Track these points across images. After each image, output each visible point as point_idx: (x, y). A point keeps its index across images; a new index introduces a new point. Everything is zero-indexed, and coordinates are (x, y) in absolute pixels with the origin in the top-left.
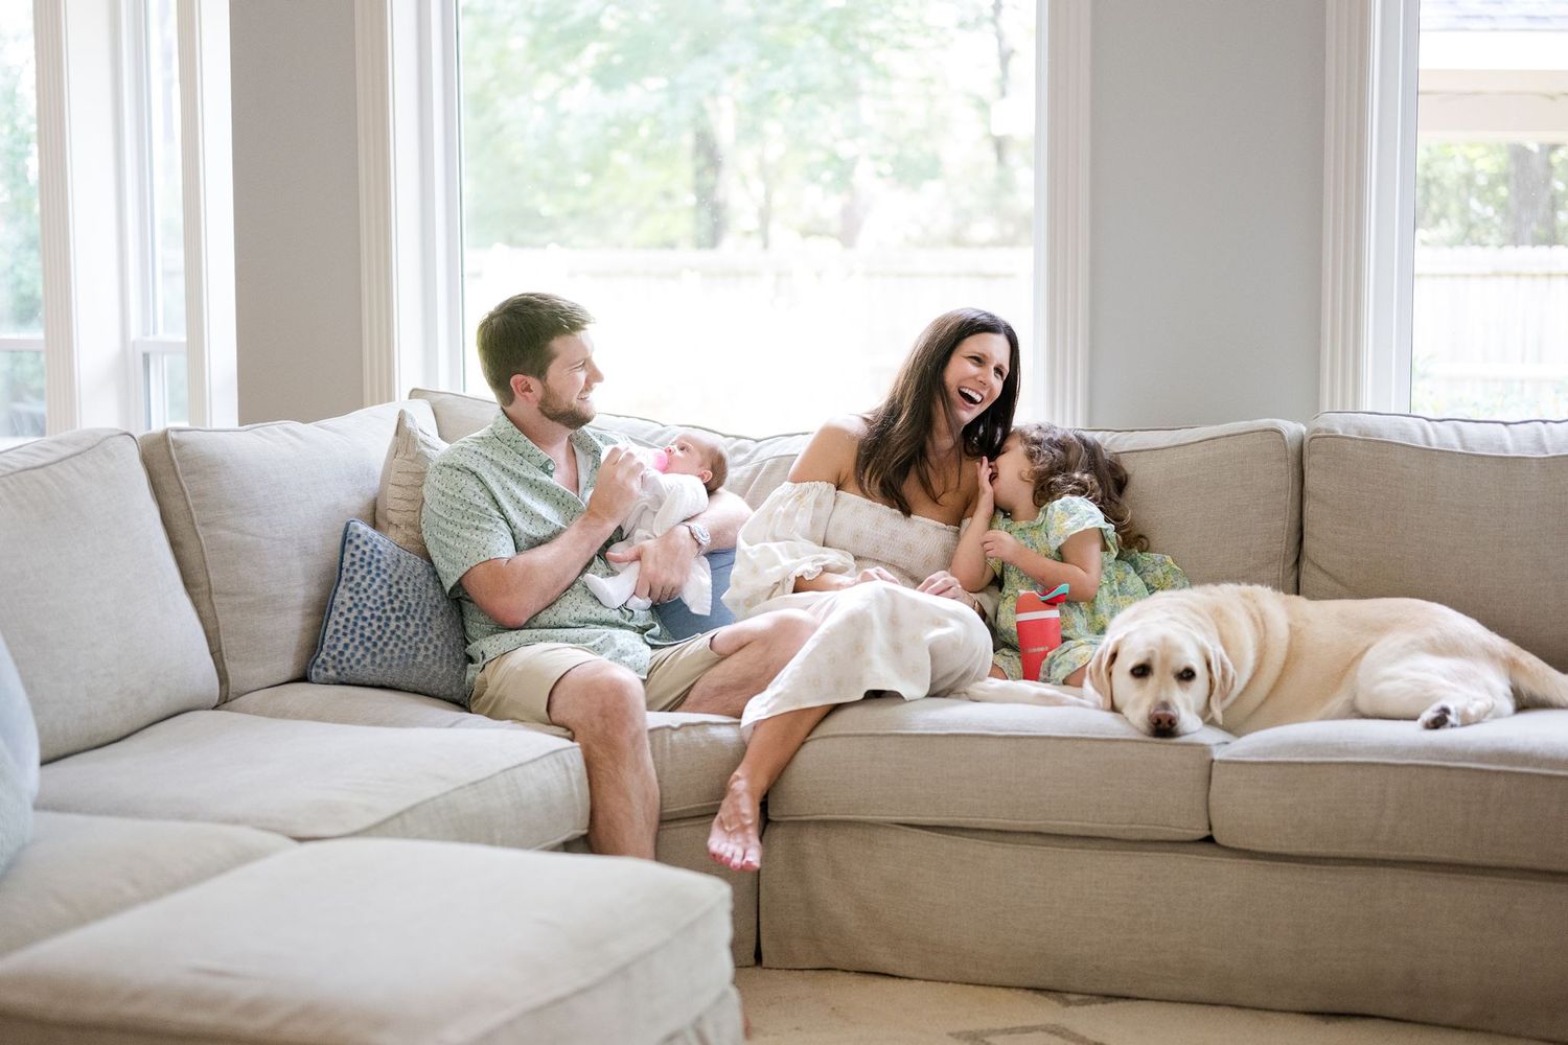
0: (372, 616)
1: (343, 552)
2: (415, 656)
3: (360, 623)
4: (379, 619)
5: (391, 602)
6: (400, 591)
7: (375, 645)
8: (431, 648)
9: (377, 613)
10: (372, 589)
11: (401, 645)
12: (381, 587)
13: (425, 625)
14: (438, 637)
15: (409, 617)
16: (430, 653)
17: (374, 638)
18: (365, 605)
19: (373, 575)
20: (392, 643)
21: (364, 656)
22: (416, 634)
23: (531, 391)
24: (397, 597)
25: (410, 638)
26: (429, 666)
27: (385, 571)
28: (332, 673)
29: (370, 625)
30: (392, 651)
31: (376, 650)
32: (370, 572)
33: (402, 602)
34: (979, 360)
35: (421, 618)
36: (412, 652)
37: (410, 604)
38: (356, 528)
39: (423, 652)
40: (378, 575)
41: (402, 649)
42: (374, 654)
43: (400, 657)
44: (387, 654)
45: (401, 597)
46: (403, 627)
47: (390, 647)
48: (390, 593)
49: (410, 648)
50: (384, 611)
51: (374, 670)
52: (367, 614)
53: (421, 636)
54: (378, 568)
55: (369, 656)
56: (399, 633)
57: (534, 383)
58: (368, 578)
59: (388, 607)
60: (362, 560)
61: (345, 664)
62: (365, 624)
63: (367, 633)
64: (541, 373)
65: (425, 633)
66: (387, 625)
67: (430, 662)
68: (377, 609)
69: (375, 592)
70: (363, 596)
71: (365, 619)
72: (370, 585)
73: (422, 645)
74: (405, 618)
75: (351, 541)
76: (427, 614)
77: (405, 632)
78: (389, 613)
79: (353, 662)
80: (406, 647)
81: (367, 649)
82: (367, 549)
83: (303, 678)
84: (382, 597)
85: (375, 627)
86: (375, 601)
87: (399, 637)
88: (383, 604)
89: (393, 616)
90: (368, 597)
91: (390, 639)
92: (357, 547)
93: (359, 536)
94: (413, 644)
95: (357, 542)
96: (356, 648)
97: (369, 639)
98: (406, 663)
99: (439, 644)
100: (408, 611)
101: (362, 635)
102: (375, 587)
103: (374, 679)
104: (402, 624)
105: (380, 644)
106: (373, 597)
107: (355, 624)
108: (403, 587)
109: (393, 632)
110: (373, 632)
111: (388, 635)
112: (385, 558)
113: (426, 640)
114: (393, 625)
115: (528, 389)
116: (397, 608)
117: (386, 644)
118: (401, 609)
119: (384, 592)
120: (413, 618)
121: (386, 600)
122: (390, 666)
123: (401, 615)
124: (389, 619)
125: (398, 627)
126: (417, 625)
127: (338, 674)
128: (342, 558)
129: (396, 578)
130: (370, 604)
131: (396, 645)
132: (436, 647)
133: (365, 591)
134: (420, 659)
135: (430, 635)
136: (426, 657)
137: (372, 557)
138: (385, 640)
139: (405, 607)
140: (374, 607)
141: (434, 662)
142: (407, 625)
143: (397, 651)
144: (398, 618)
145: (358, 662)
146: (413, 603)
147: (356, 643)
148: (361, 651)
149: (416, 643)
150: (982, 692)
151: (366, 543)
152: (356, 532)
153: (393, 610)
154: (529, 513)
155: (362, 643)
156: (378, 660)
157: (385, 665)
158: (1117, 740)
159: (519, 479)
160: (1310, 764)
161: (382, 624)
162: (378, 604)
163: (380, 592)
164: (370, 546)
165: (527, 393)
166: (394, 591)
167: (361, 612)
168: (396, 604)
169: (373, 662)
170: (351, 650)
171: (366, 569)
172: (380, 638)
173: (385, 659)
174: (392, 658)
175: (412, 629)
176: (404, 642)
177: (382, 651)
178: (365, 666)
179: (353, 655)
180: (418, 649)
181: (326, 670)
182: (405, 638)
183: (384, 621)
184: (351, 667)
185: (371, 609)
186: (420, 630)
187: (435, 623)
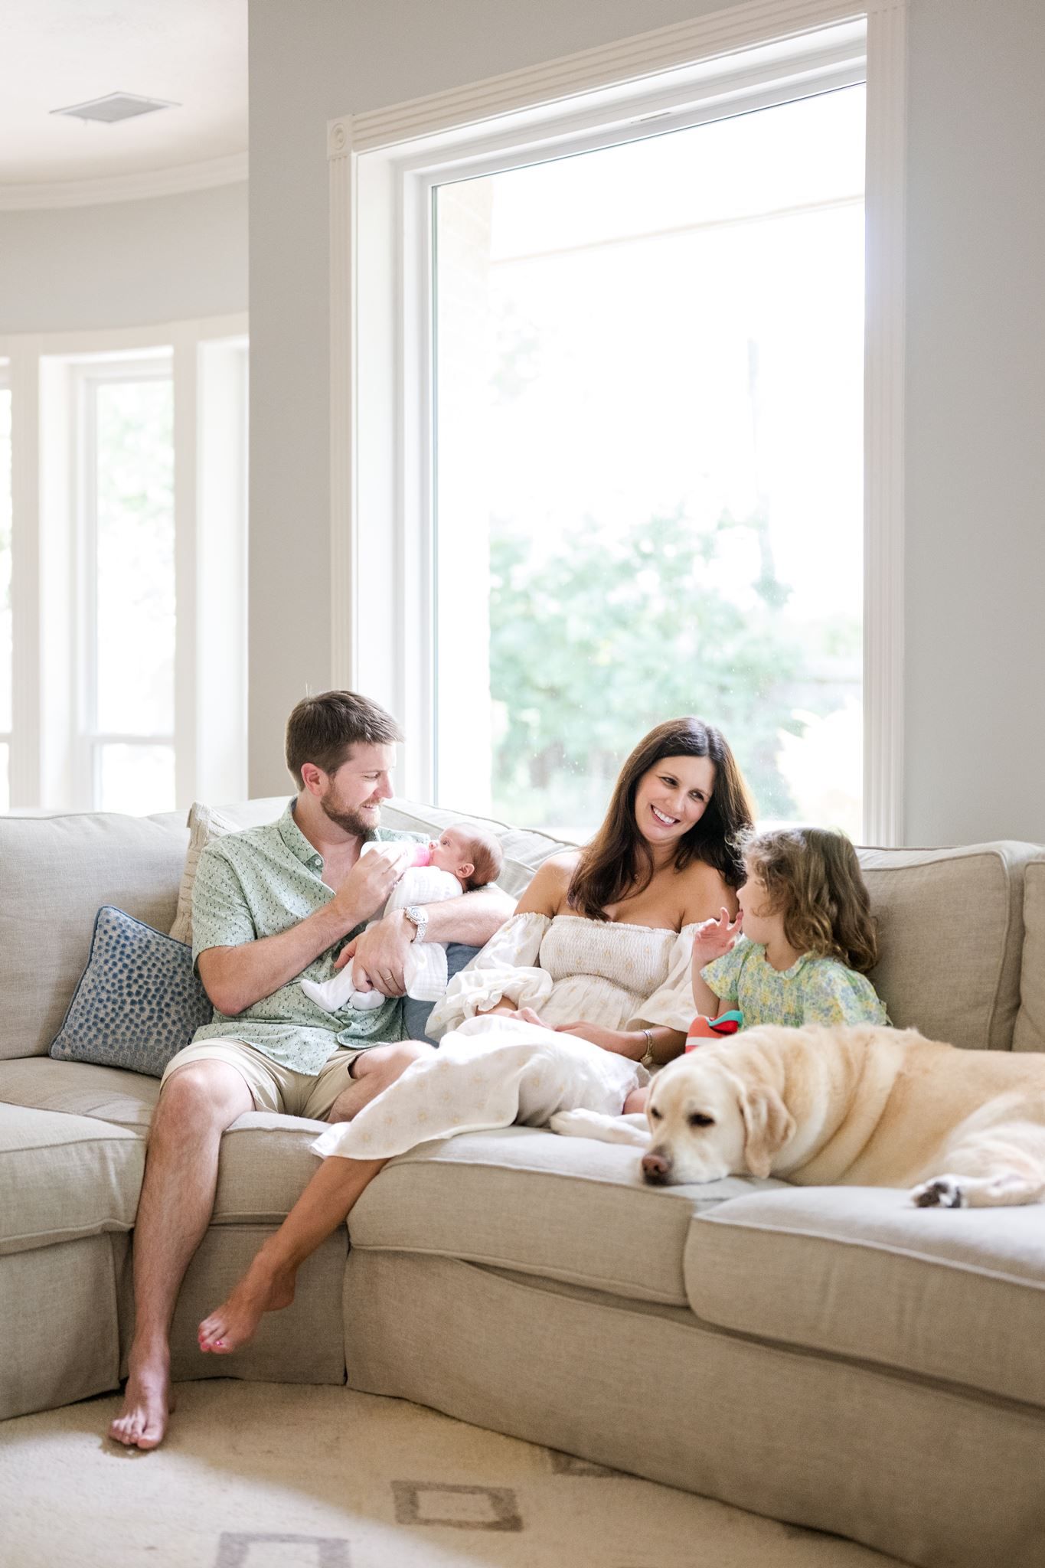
0: (108, 999)
1: (95, 936)
2: (146, 1040)
3: (97, 1005)
4: (114, 1002)
5: (129, 986)
6: (141, 976)
7: (107, 1026)
8: (165, 1033)
9: (114, 996)
10: (112, 972)
11: (133, 1028)
12: (121, 972)
13: (161, 1010)
14: (174, 1023)
15: (145, 1002)
16: (163, 1038)
17: (108, 1020)
18: (103, 988)
19: (116, 960)
20: (124, 1026)
21: (95, 1036)
22: (150, 1018)
23: (318, 783)
24: (136, 981)
25: (143, 1022)
26: (161, 1051)
27: (128, 956)
28: (68, 1051)
29: (105, 1007)
30: (123, 1034)
31: (108, 1032)
32: (113, 956)
33: (140, 987)
34: (673, 783)
35: (159, 1004)
36: (144, 1037)
37: (148, 990)
38: (107, 913)
39: (155, 1036)
40: (120, 960)
41: (134, 1033)
42: (106, 1036)
43: (131, 1040)
44: (119, 1036)
45: (141, 982)
46: (137, 1011)
47: (123, 1029)
48: (129, 978)
49: (142, 1031)
50: (121, 995)
51: (105, 1051)
52: (104, 996)
53: (155, 1020)
54: (122, 953)
55: (101, 1037)
56: (132, 1016)
57: (323, 778)
58: (111, 962)
59: (125, 991)
60: (107, 944)
61: (79, 1043)
62: (100, 1006)
63: (101, 1015)
64: (332, 771)
65: (160, 1018)
66: (121, 1008)
67: (162, 1046)
68: (115, 992)
69: (115, 976)
70: (103, 978)
71: (101, 1001)
72: (111, 969)
73: (155, 1030)
74: (141, 1002)
75: (100, 926)
76: (167, 999)
77: (138, 1016)
78: (125, 997)
79: (85, 1042)
80: (138, 1031)
81: (99, 1030)
82: (114, 934)
83: (45, 1054)
84: (120, 981)
85: (109, 1010)
86: (113, 985)
87: (131, 1021)
88: (121, 988)
89: (129, 1000)
90: (107, 981)
91: (123, 1021)
92: (106, 932)
93: (108, 921)
94: (145, 1028)
95: (107, 927)
96: (89, 1028)
97: (102, 1020)
98: (137, 1046)
99: (174, 1029)
100: (145, 996)
101: (96, 1017)
102: (116, 970)
103: (106, 1059)
104: (137, 1008)
105: (112, 1026)
106: (112, 981)
107: (92, 1005)
108: (145, 972)
109: (126, 1015)
110: (107, 1014)
111: (122, 1017)
112: (132, 944)
113: (160, 1025)
114: (127, 1008)
115: (316, 781)
116: (134, 992)
117: (118, 1026)
118: (138, 993)
119: (123, 976)
120: (150, 1003)
121: (124, 984)
122: (121, 1048)
123: (136, 999)
124: (124, 1002)
125: (132, 1011)
126: (152, 1011)
127: (72, 1051)
128: (93, 941)
129: (139, 963)
130: (108, 987)
131: (128, 1028)
132: (170, 1032)
133: (105, 974)
134: (152, 1042)
135: (166, 1020)
136: (158, 1041)
137: (118, 942)
138: (118, 1022)
139: (143, 991)
140: (111, 989)
141: (166, 1046)
142: (142, 1009)
143: (129, 1034)
144: (133, 1003)
145: (90, 1042)
146: (153, 988)
147: (91, 1024)
148: (94, 1031)
149: (149, 1027)
150: (564, 1123)
151: (114, 928)
152: (107, 917)
153: (130, 994)
154: (274, 903)
155: (95, 1024)
156: (110, 1041)
157: (117, 1046)
158: (610, 1185)
159: (280, 870)
160: (771, 1233)
161: (116, 1007)
162: (116, 987)
163: (120, 976)
164: (118, 931)
165: (314, 784)
166: (135, 976)
167: (98, 994)
168: (135, 988)
169: (104, 1043)
170: (85, 1029)
171: (110, 953)
172: (113, 1020)
173: (116, 1040)
174: (124, 1040)
175: (147, 1013)
176: (137, 1026)
177: (113, 1032)
178: (96, 1046)
179: (85, 1035)
180: (150, 1034)
181: (63, 1047)
182: (139, 1022)
183: (119, 1003)
184: (83, 1046)
185: (108, 992)
186: (156, 1015)
187: (173, 1008)
